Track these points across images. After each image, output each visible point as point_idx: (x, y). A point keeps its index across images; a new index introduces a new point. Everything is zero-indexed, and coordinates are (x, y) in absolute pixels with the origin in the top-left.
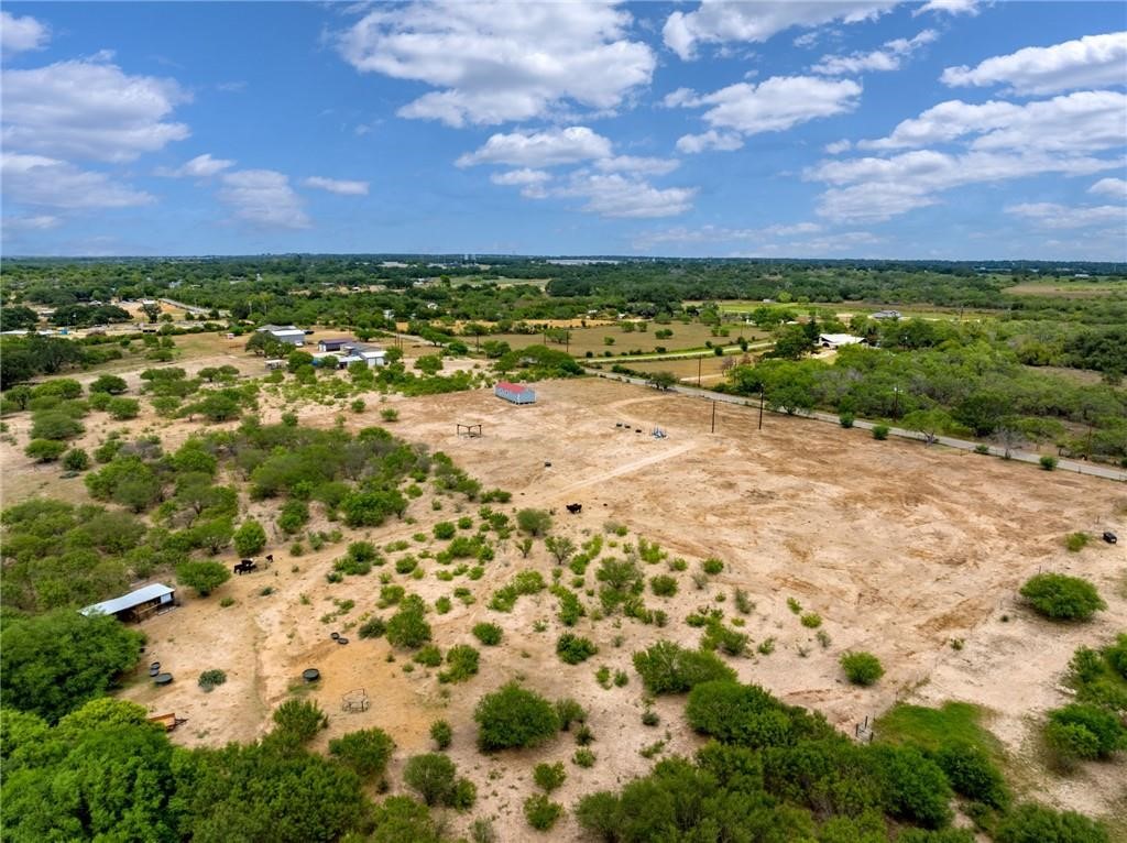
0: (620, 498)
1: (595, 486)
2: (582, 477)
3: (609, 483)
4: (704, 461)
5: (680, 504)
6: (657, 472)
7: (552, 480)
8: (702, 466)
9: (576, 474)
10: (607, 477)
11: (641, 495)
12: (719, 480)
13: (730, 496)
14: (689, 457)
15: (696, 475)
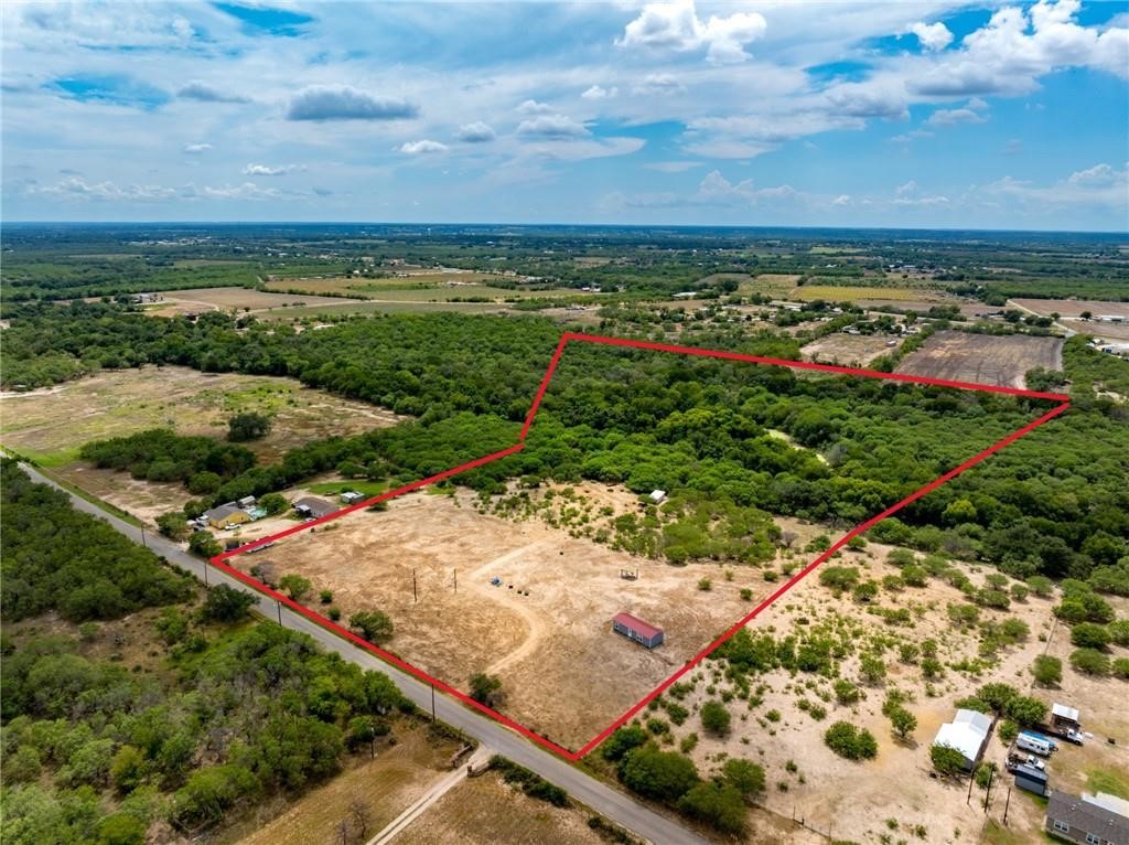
0: (518, 537)
1: (531, 543)
2: (540, 548)
3: (525, 544)
4: (471, 560)
5: (489, 534)
6: (500, 551)
7: (555, 546)
8: (473, 557)
9: (544, 549)
10: (526, 548)
11: (508, 538)
12: (467, 547)
13: (464, 539)
14: (479, 564)
15: (477, 550)
